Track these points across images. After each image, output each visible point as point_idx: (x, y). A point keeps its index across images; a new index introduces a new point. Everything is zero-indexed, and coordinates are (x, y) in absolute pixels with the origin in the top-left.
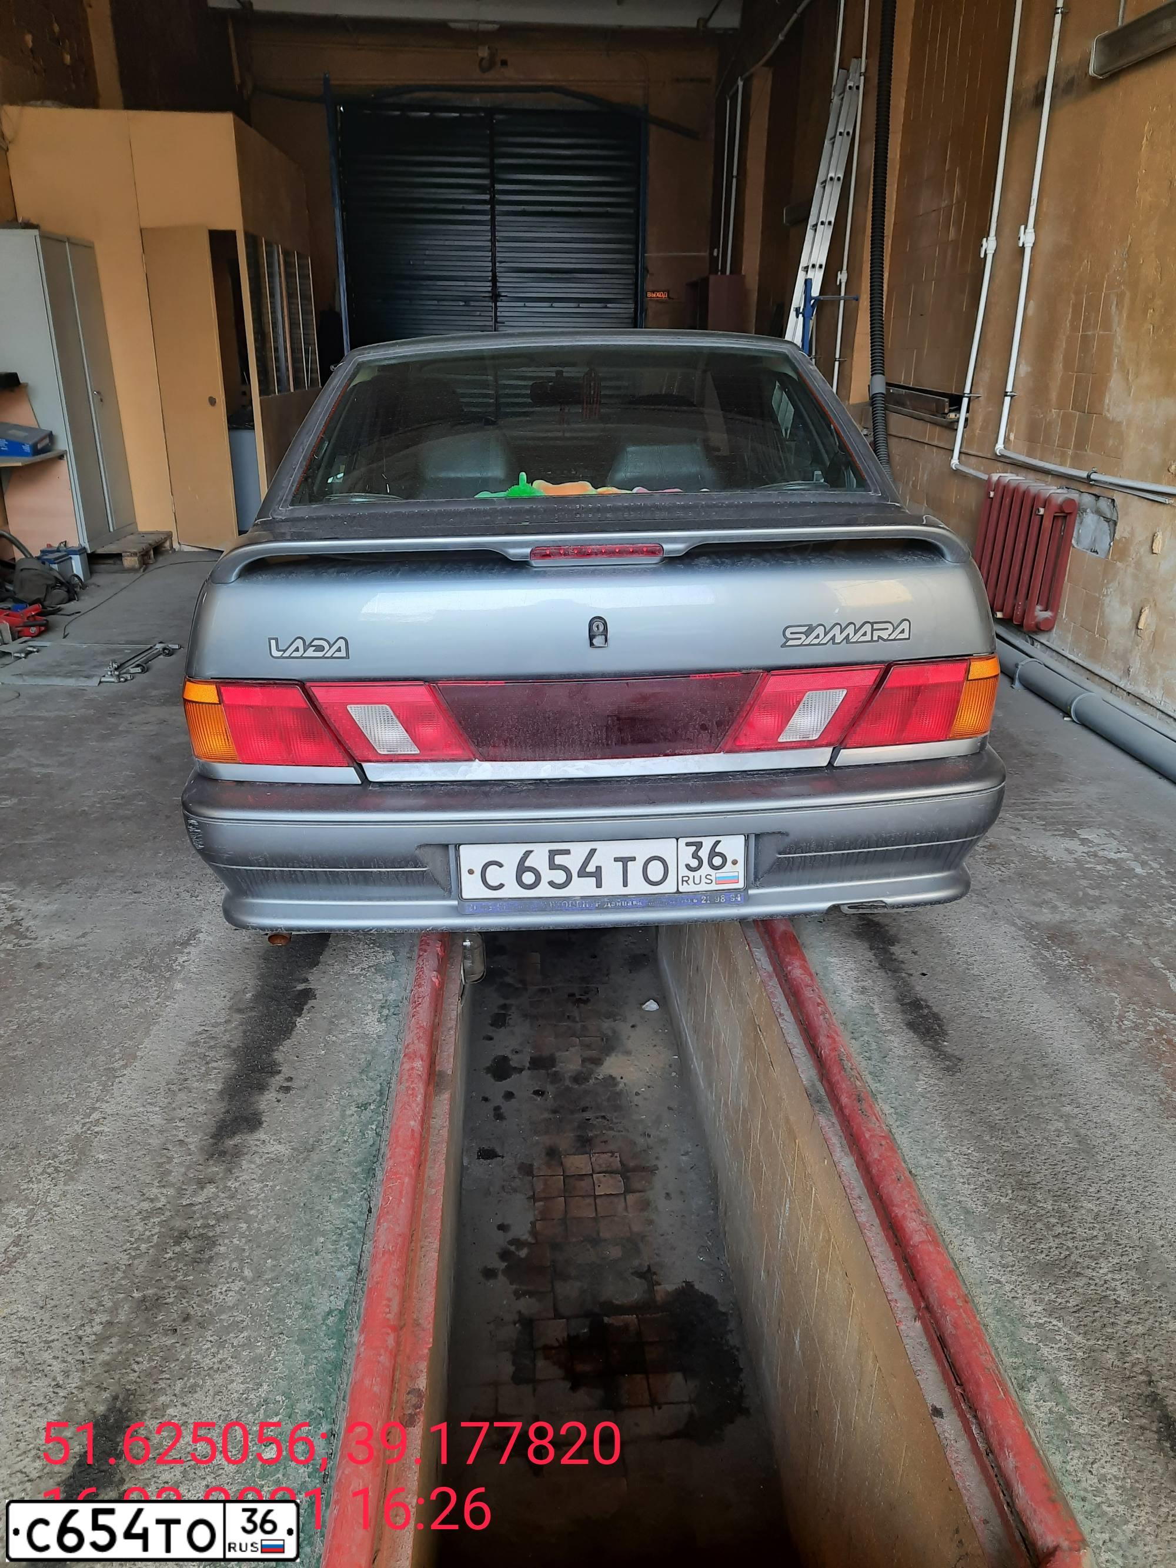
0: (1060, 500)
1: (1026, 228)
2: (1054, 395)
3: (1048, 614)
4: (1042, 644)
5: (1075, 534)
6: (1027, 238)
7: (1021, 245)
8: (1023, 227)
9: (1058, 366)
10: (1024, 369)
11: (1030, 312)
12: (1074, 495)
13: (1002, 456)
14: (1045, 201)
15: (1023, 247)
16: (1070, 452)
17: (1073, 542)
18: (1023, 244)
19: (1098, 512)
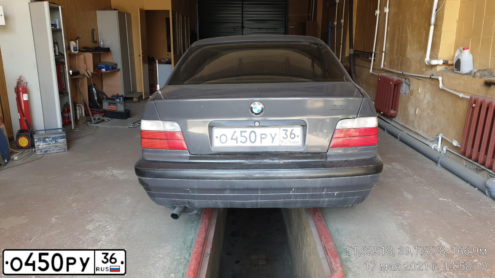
0: (396, 80)
1: (386, 8)
2: (395, 52)
3: (395, 112)
4: (394, 121)
5: (401, 89)
7: (385, 12)
9: (396, 44)
10: (387, 45)
11: (389, 30)
12: (400, 79)
13: (383, 69)
16: (399, 67)
19: (406, 83)
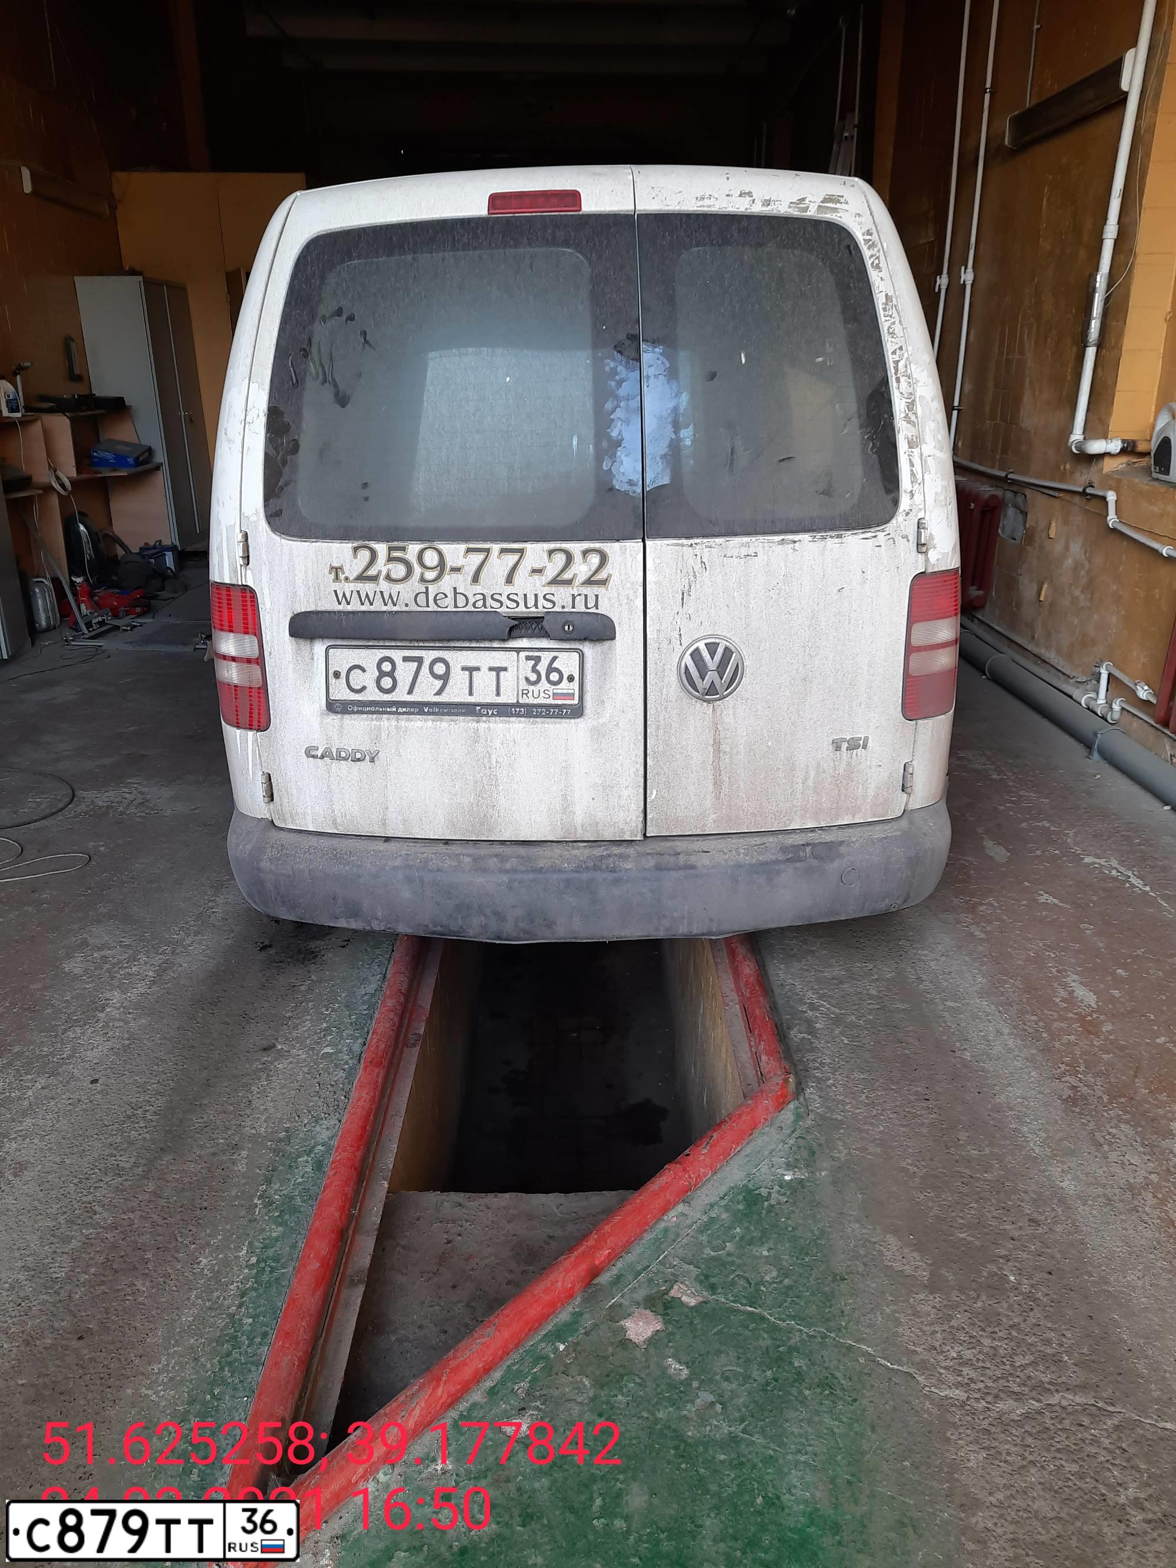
0: (986, 496)
1: (966, 268)
2: (987, 409)
3: (981, 593)
4: (979, 619)
5: (1001, 525)
6: (967, 276)
7: (962, 282)
8: (963, 268)
9: (991, 384)
10: (968, 387)
11: (971, 338)
12: (999, 493)
14: (982, 246)
15: (964, 285)
16: (998, 457)
17: (1000, 531)
18: (964, 281)
19: (1016, 506)
